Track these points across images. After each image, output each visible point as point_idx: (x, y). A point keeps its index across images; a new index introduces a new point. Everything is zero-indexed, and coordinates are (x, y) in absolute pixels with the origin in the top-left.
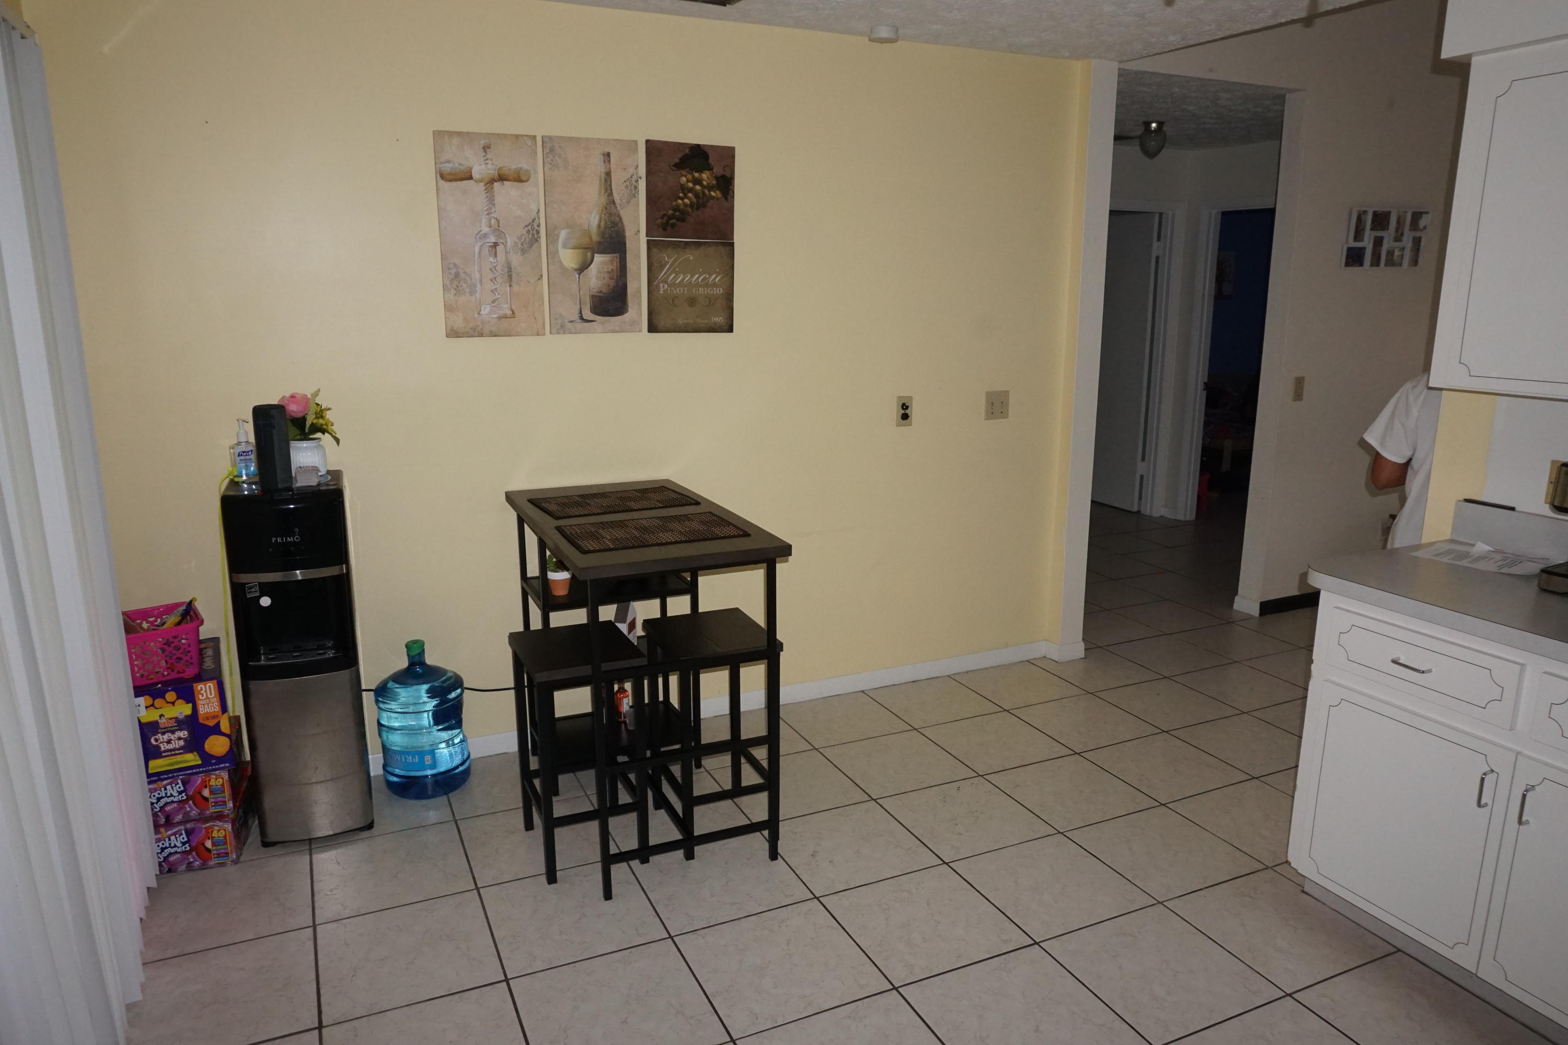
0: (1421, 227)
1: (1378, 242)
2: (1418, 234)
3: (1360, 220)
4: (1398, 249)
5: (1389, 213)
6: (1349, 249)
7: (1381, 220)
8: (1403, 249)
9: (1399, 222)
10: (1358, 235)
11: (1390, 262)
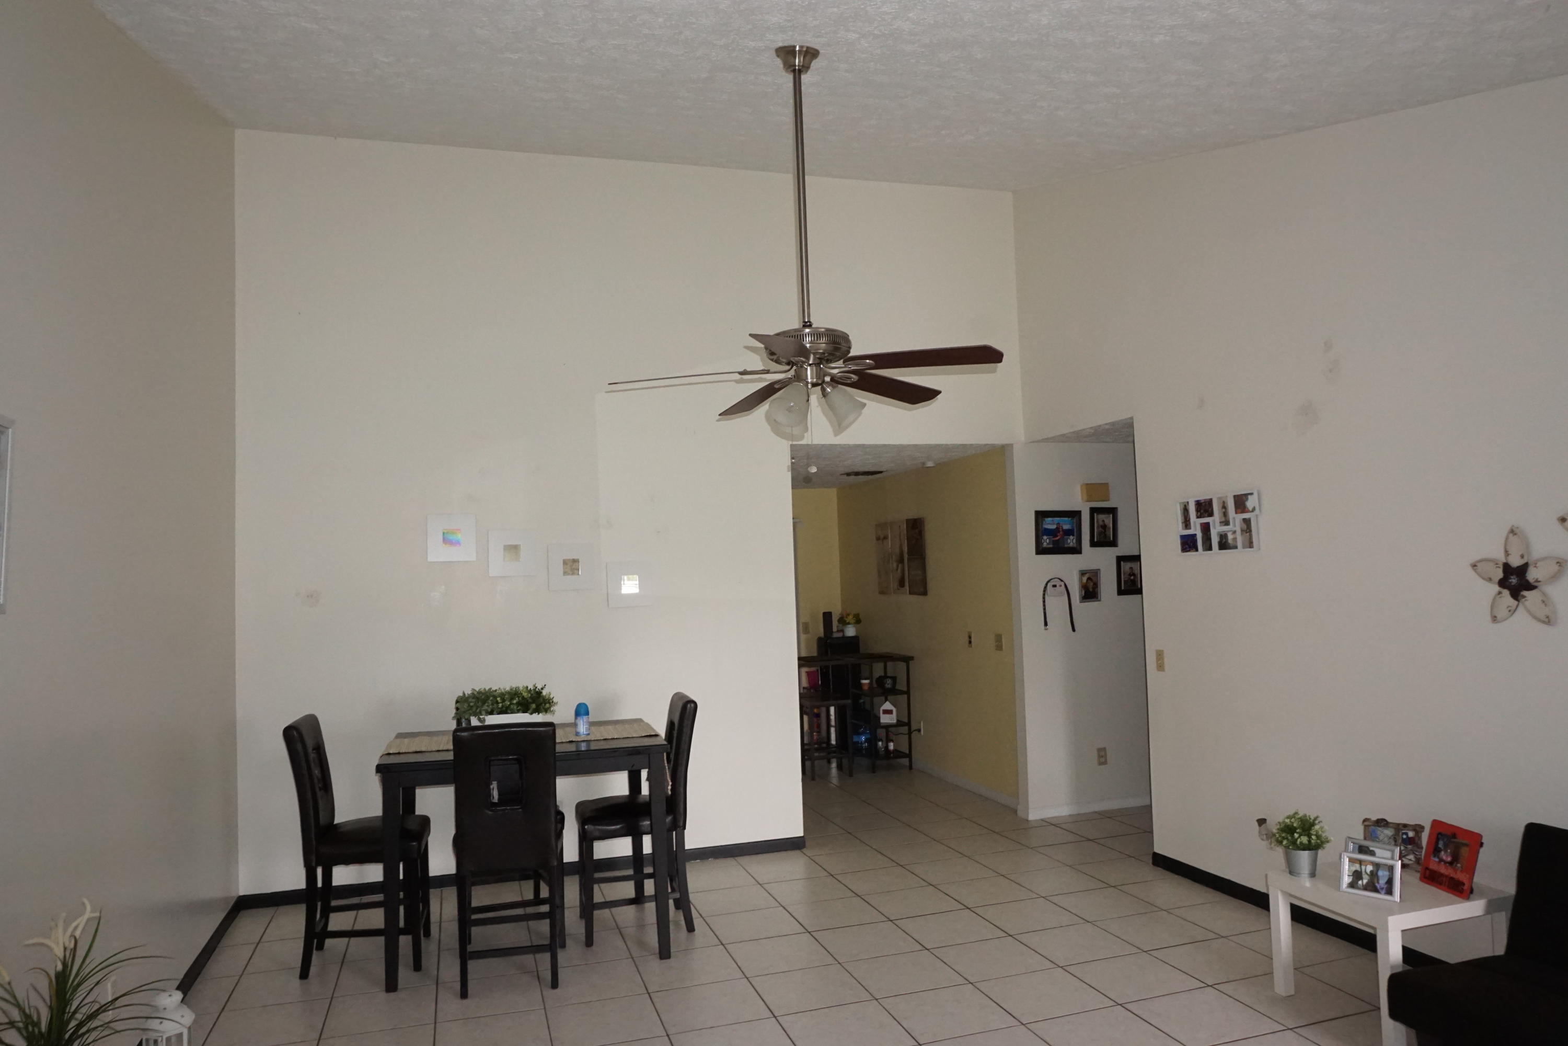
0: (1251, 509)
1: (1206, 528)
2: (1246, 516)
3: (1185, 510)
4: (1231, 533)
5: (1211, 501)
6: (1183, 537)
7: (1204, 508)
8: (1234, 532)
9: (1224, 507)
10: (1187, 523)
11: (1224, 545)
